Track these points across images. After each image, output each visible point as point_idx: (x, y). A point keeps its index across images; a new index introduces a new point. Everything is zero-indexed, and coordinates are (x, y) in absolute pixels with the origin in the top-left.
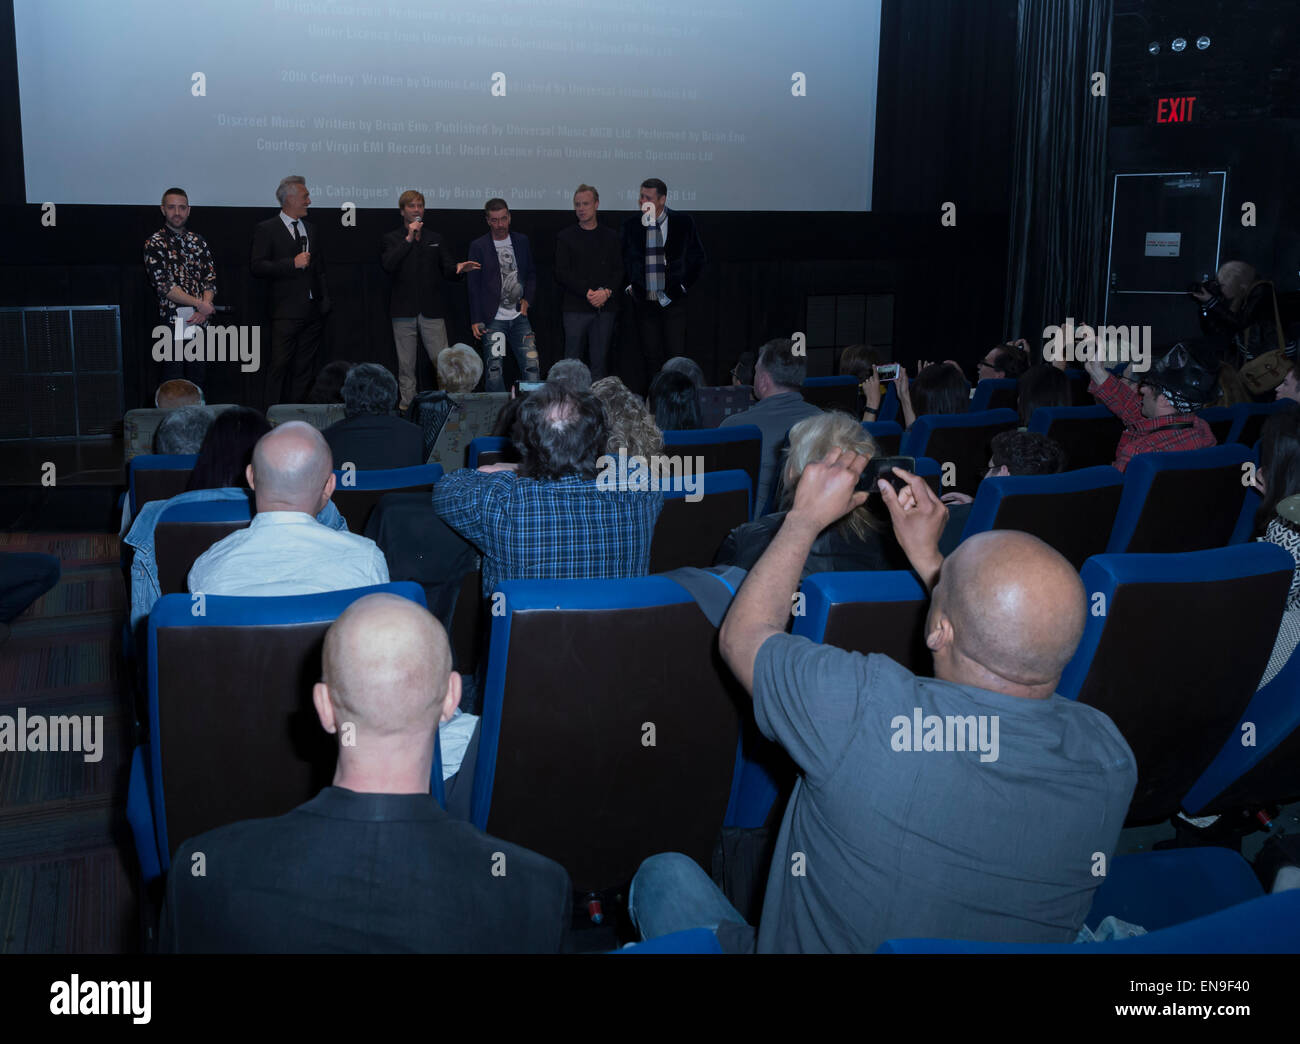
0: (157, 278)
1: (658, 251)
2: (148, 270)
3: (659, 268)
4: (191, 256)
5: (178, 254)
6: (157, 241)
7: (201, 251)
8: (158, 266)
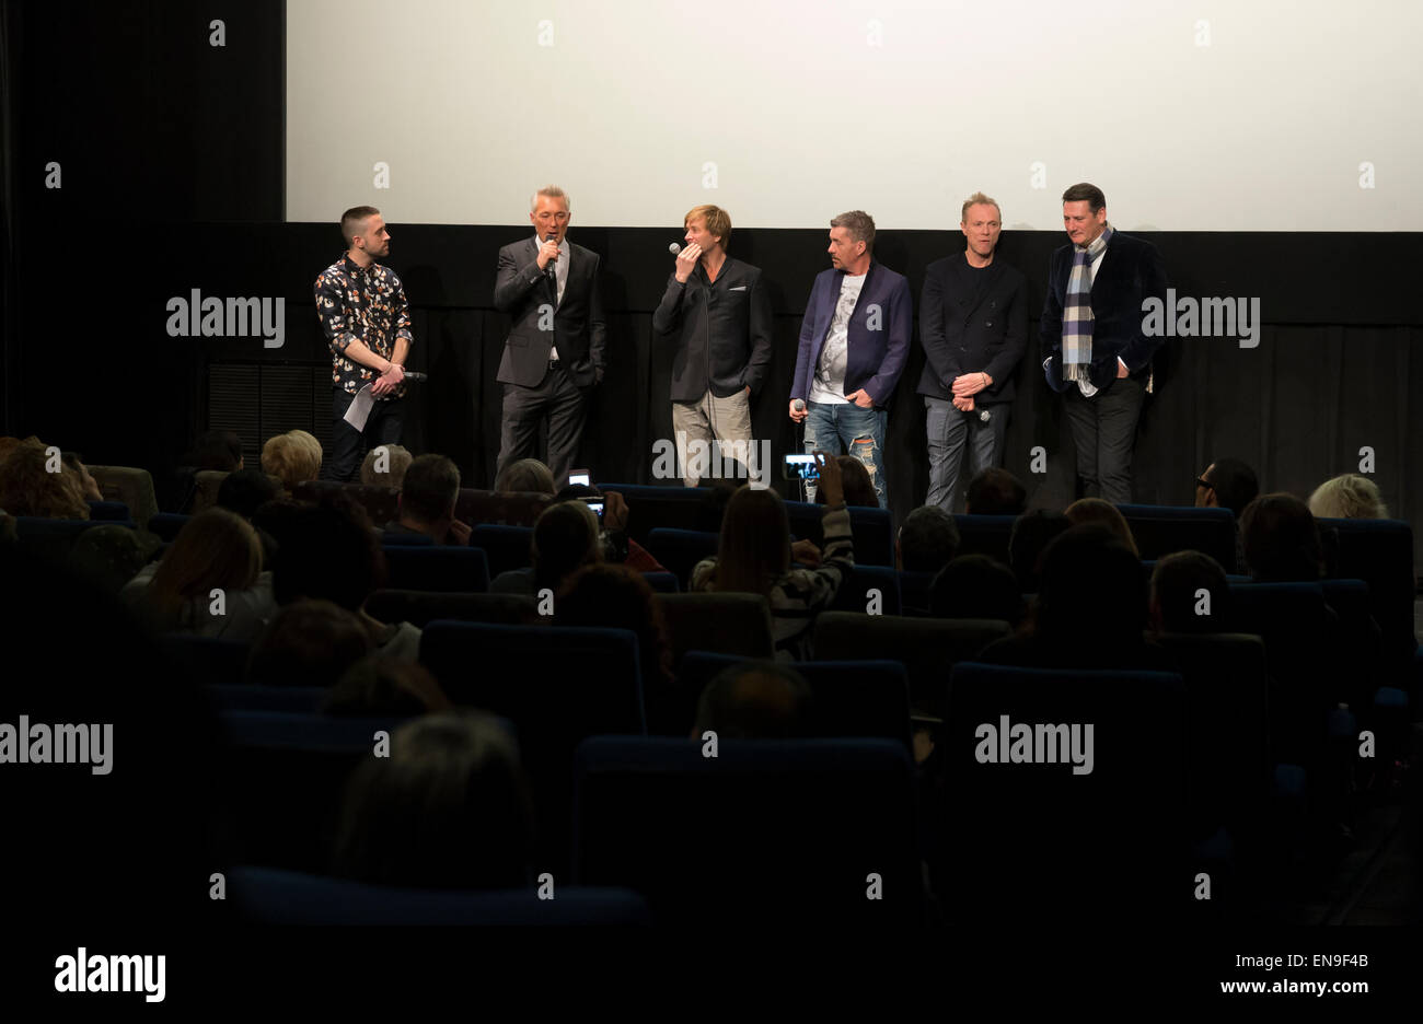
0: (334, 327)
1: (1082, 300)
2: (321, 317)
3: (1083, 328)
4: (378, 298)
5: (361, 296)
6: (334, 277)
7: (391, 291)
8: (337, 311)
